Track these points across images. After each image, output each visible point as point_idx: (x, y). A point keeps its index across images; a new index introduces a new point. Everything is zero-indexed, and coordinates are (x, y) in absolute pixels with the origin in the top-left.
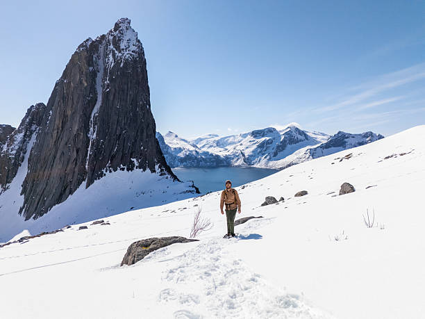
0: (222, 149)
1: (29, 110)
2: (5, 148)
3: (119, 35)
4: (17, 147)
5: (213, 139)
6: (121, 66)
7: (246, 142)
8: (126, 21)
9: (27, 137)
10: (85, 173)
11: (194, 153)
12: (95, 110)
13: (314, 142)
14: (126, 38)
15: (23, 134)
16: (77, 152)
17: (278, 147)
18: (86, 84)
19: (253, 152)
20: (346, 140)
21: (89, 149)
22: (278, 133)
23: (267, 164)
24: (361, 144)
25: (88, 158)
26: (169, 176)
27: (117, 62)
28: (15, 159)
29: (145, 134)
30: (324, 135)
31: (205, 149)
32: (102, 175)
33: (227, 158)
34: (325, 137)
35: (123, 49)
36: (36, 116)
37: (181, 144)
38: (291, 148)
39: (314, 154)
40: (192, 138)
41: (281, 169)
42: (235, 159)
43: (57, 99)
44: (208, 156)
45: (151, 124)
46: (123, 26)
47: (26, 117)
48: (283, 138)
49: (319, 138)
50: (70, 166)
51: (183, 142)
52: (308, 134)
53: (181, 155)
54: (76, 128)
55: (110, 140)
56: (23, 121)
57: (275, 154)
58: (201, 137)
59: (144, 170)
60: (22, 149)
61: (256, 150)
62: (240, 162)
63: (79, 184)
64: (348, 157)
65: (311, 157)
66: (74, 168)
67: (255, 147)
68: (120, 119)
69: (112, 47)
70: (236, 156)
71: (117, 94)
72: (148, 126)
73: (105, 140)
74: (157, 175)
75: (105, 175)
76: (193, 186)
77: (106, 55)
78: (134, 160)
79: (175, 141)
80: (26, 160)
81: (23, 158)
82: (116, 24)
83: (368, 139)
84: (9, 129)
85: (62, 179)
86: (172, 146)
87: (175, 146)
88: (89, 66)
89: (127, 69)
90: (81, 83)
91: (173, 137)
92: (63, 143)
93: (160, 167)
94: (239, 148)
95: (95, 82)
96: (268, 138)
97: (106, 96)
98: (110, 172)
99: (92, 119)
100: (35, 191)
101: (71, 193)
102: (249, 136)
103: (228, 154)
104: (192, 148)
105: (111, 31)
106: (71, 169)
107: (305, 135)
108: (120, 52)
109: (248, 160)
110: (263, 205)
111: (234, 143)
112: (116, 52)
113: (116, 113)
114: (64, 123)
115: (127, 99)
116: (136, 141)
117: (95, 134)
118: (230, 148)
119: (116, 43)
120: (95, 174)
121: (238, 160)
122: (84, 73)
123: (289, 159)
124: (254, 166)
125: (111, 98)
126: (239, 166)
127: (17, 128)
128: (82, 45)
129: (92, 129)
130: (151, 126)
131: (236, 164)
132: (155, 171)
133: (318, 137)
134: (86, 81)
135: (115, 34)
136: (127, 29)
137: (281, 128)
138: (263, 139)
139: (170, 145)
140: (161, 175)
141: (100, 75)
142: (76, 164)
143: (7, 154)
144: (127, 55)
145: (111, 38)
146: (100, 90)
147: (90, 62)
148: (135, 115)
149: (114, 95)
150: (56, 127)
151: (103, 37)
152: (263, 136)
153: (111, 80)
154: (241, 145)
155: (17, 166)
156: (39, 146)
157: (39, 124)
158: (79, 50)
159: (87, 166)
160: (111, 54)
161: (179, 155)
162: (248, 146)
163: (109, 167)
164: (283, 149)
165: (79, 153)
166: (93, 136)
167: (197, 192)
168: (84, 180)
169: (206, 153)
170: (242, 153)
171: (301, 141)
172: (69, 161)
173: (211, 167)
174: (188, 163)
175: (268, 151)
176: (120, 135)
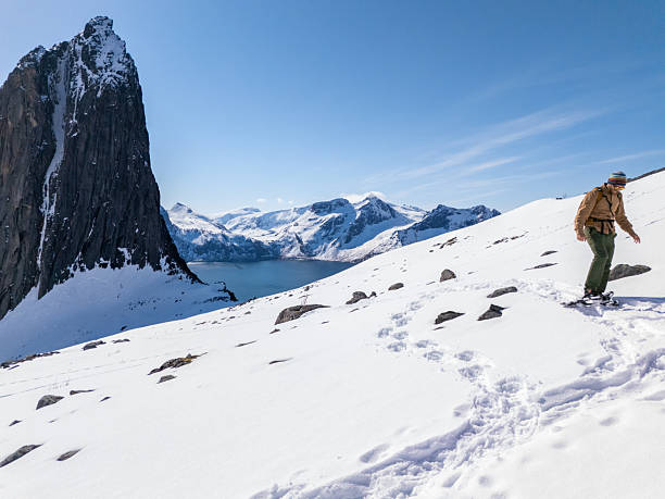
0: (266, 232)
3: (93, 44)
5: (251, 216)
6: (98, 95)
7: (303, 220)
8: (101, 20)
10: (36, 272)
11: (220, 237)
12: (53, 168)
13: (404, 220)
14: (106, 49)
16: (21, 239)
17: (352, 228)
18: (35, 124)
19: (315, 235)
20: (448, 217)
21: (43, 233)
22: (351, 207)
23: (335, 254)
24: (469, 223)
25: (41, 247)
26: (184, 276)
27: (91, 89)
29: (142, 209)
30: (417, 210)
31: (237, 232)
32: (67, 276)
33: (274, 245)
34: (419, 214)
35: (101, 68)
37: (198, 224)
38: (372, 231)
39: (404, 239)
40: (215, 215)
41: (357, 262)
42: (287, 248)
44: (243, 244)
45: (153, 192)
46: (100, 30)
48: (358, 214)
49: (411, 214)
50: (8, 261)
51: (201, 221)
52: (395, 208)
53: (199, 241)
54: (19, 197)
55: (80, 219)
57: (348, 240)
58: (232, 212)
59: (142, 266)
61: (320, 232)
62: (295, 252)
63: (26, 291)
64: (451, 242)
65: (400, 243)
66: (16, 265)
67: (317, 228)
68: (98, 183)
69: (80, 63)
70: (288, 243)
71: (91, 142)
72: (146, 196)
73: (71, 217)
74: (163, 274)
75: (72, 275)
76: (225, 290)
77: (71, 77)
78: (124, 250)
79: (187, 219)
82: (87, 25)
83: (479, 216)
86: (183, 227)
87: (187, 227)
88: (41, 92)
89: (109, 101)
90: (26, 120)
91: (184, 212)
93: (168, 261)
94: (293, 229)
95: (51, 120)
96: (336, 215)
97: (71, 145)
98: (82, 270)
99: (47, 182)
101: (11, 306)
102: (308, 212)
103: (275, 239)
104: (217, 231)
105: (78, 37)
106: (9, 268)
107: (391, 210)
108: (95, 72)
109: (307, 249)
111: (285, 222)
112: (89, 72)
113: (89, 174)
115: (108, 153)
116: (126, 218)
117: (53, 207)
118: (280, 230)
119: (89, 56)
120: (54, 274)
121: (291, 248)
122: (31, 105)
123: (367, 247)
124: (317, 258)
125: (82, 148)
126: (293, 258)
128: (26, 58)
129: (47, 199)
130: (151, 195)
131: (289, 255)
132: (160, 268)
133: (409, 212)
134: (36, 119)
135: (86, 41)
136: (107, 35)
137: (356, 199)
138: (330, 216)
139: (179, 226)
141: (60, 110)
142: (20, 257)
144: (108, 78)
145: (79, 48)
146: (60, 135)
147: (42, 87)
148: (124, 177)
149: (87, 144)
151: (64, 45)
152: (329, 212)
153: (80, 118)
154: (297, 225)
158: (22, 66)
159: (39, 262)
160: (80, 74)
161: (194, 241)
162: (307, 228)
163: (80, 263)
164: (360, 232)
165: (25, 239)
166: (49, 211)
167: (233, 298)
168: (34, 284)
169: (240, 239)
170: (297, 238)
171: (385, 218)
172: (6, 252)
173: (248, 261)
174: (211, 254)
175: (338, 234)
176: (99, 208)
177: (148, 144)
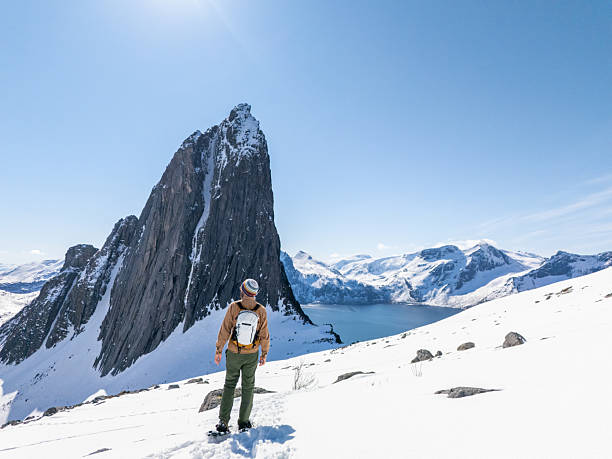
0: (376, 277)
1: (117, 225)
2: (83, 275)
3: (235, 125)
4: (98, 275)
5: (363, 262)
6: (237, 165)
7: (413, 266)
8: (246, 108)
9: (112, 260)
10: (183, 310)
11: (335, 282)
12: (201, 224)
13: (520, 267)
14: (244, 129)
15: (107, 257)
16: (174, 282)
17: (463, 274)
18: (190, 190)
19: (424, 281)
20: (571, 264)
21: (190, 277)
22: (461, 253)
23: (446, 300)
24: (594, 270)
25: (188, 289)
26: (298, 316)
27: (231, 160)
28: (95, 290)
29: (265, 256)
30: (534, 256)
31: (351, 277)
32: (205, 313)
33: (384, 290)
34: (537, 260)
35: (240, 144)
36: (125, 232)
37: (315, 270)
38: (484, 277)
39: (519, 285)
41: (468, 307)
42: (397, 293)
43: (153, 210)
44: (356, 287)
45: (274, 242)
46: (241, 114)
47: (113, 234)
48: (469, 261)
49: (527, 261)
50: (164, 300)
51: (318, 266)
52: (508, 254)
53: (317, 285)
54: (175, 248)
55: (218, 264)
56: (109, 239)
57: (459, 286)
58: (346, 259)
60: (104, 278)
61: (429, 277)
62: (405, 297)
63: (174, 325)
64: (566, 291)
65: (515, 290)
66: (169, 304)
67: (427, 274)
68: (233, 235)
69: (225, 141)
70: (398, 287)
71: (230, 203)
72: (270, 244)
73: (211, 264)
74: (280, 314)
75: (209, 313)
76: (332, 332)
77: (218, 152)
79: (308, 265)
80: (108, 292)
81: (105, 288)
82: (232, 112)
83: (607, 263)
84: (89, 251)
85: (153, 317)
86: (304, 272)
87: (310, 272)
88: (196, 165)
89: (244, 169)
90: (184, 188)
91: (306, 258)
92: (155, 269)
93: (285, 303)
94: (402, 274)
95: (202, 187)
96: (446, 261)
97: (215, 205)
98: (217, 309)
99: (196, 236)
100: (116, 335)
101: (163, 338)
102: (417, 258)
103: (385, 284)
104: (333, 276)
105: (225, 121)
106: (164, 306)
107: (504, 256)
108: (235, 147)
109: (417, 294)
110: (413, 362)
111: (395, 268)
112: (231, 147)
113: (227, 229)
114: (159, 242)
115: (242, 211)
116: (253, 265)
117: (199, 256)
118: (389, 275)
119: (231, 136)
120: (196, 313)
121: (401, 293)
122: (188, 176)
123: (480, 293)
124: (426, 303)
125: (222, 207)
126: (403, 303)
127: (100, 248)
128: (188, 141)
129: (195, 249)
130: (273, 245)
131: (399, 300)
132: (277, 309)
133: (525, 259)
134: (191, 186)
135: (230, 124)
136: (246, 118)
137: (467, 245)
138: (439, 262)
139: (301, 271)
140: (286, 315)
141: (209, 178)
142: (172, 297)
143: (84, 284)
144: (244, 150)
145: (225, 129)
146: (207, 198)
147: (197, 161)
148: (253, 230)
149: (226, 204)
150: (149, 248)
151: (215, 128)
152: (438, 258)
153: (223, 183)
154: (406, 270)
155: (96, 299)
156: (126, 273)
157: (128, 244)
158: (184, 146)
159: (186, 302)
160: (224, 150)
161: (313, 285)
162: (417, 274)
163: (216, 302)
164: (470, 278)
165: (177, 283)
166: (196, 259)
167: (338, 341)
168: (181, 320)
169: (353, 283)
170: (407, 283)
171: (497, 265)
172: (162, 293)
173: (360, 304)
174: (327, 297)
175: (448, 280)
176: (232, 257)
177: (273, 201)
